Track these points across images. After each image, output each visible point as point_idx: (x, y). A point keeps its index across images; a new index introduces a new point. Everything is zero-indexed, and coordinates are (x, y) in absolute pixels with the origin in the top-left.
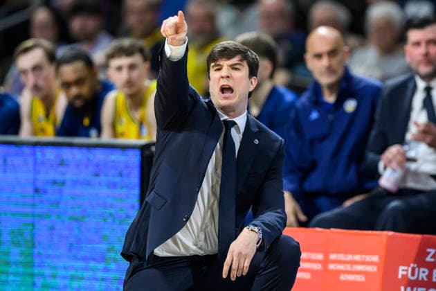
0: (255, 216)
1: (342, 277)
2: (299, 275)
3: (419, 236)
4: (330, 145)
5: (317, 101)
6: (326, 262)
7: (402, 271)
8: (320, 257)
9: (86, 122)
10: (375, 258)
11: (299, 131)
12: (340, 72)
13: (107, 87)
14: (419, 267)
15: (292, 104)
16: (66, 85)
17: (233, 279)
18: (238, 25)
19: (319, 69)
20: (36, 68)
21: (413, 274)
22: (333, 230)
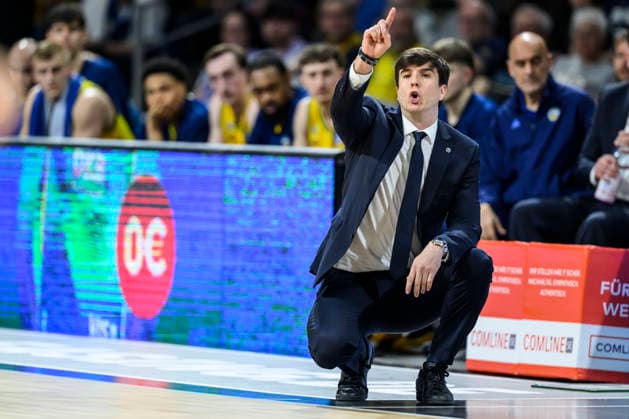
0: (450, 226)
1: (542, 293)
2: (493, 289)
3: (622, 250)
4: (531, 156)
5: (519, 108)
6: (525, 276)
7: (604, 286)
8: (519, 271)
9: (278, 129)
10: (577, 273)
11: (499, 140)
12: (544, 80)
13: (300, 93)
14: (622, 282)
15: (492, 113)
16: (258, 91)
17: (416, 295)
18: (437, 30)
19: (521, 76)
20: (227, 74)
21: (616, 290)
22: (533, 243)
